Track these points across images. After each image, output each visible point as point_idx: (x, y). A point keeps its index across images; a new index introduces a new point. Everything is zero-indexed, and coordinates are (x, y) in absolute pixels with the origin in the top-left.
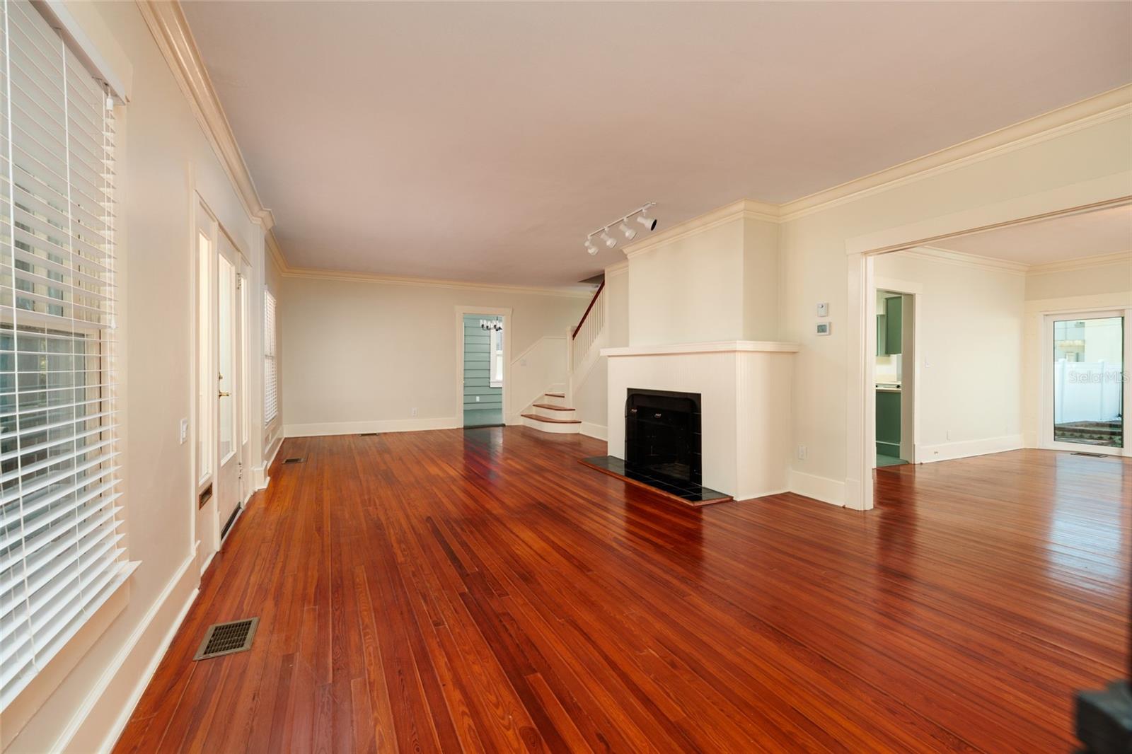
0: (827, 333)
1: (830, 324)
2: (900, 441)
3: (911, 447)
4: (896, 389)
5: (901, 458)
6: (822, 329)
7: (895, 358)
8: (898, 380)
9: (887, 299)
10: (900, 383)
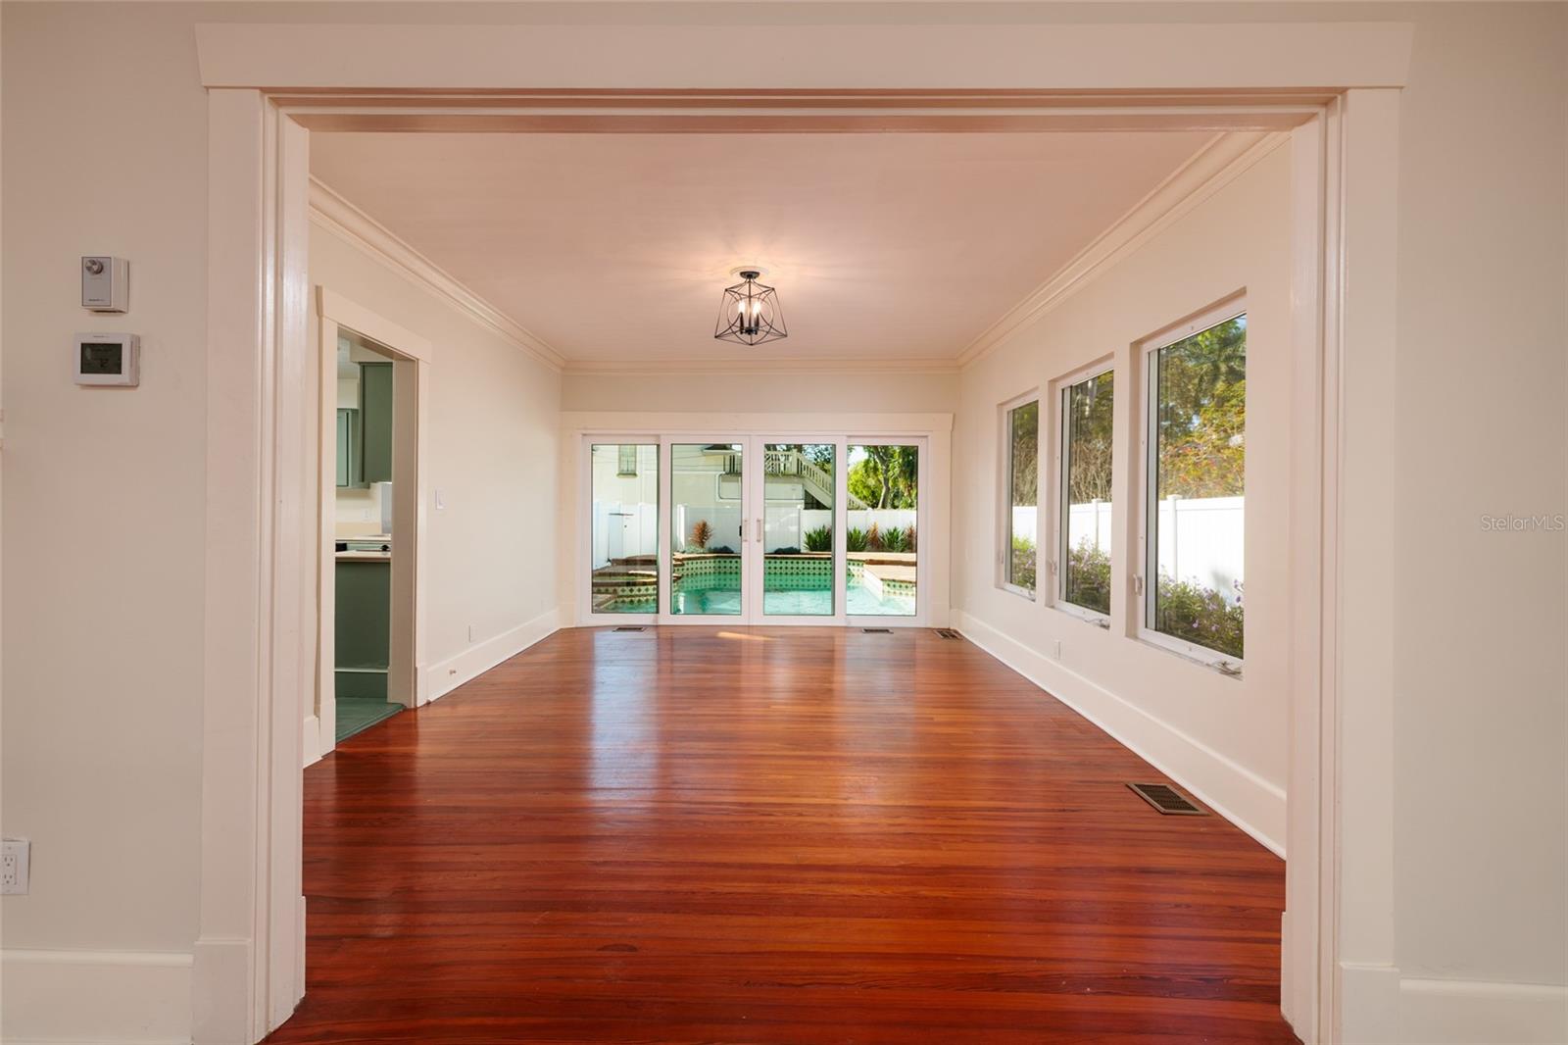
0: (124, 377)
1: (136, 342)
2: (388, 664)
3: (410, 673)
4: (379, 555)
5: (390, 699)
6: (101, 358)
7: (381, 490)
8: (385, 531)
9: (364, 366)
10: (388, 537)
